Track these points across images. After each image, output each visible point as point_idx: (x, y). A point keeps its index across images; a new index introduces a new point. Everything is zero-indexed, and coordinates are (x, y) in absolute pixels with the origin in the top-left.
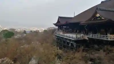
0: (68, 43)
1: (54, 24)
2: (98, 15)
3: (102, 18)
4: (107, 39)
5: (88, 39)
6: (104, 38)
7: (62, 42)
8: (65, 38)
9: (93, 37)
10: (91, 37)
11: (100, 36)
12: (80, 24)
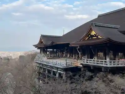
0: (55, 74)
2: (93, 33)
3: (99, 37)
4: (107, 64)
5: (81, 66)
6: (102, 64)
7: (47, 72)
8: (50, 66)
9: (88, 64)
10: (86, 63)
11: (97, 61)
12: (70, 46)
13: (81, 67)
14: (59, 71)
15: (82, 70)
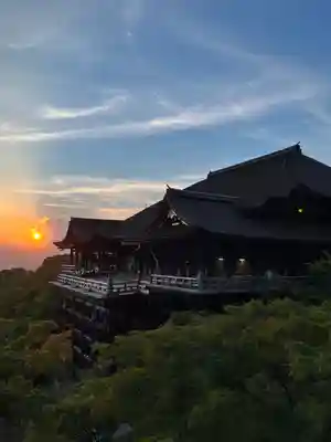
1: (56, 244)
2: (172, 215)
3: (183, 223)
5: (148, 292)
6: (187, 286)
9: (160, 286)
10: (156, 285)
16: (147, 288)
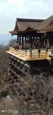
13: (50, 60)
14: (26, 65)
15: (50, 64)
16: (50, 56)
